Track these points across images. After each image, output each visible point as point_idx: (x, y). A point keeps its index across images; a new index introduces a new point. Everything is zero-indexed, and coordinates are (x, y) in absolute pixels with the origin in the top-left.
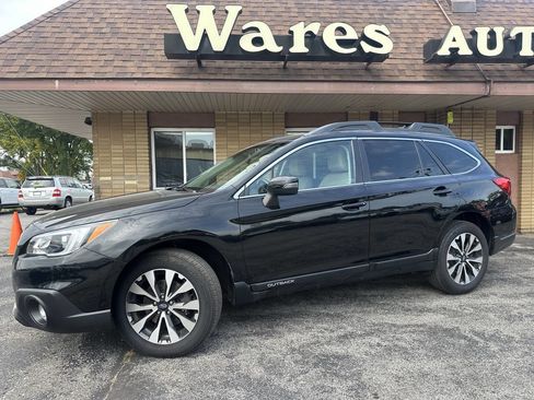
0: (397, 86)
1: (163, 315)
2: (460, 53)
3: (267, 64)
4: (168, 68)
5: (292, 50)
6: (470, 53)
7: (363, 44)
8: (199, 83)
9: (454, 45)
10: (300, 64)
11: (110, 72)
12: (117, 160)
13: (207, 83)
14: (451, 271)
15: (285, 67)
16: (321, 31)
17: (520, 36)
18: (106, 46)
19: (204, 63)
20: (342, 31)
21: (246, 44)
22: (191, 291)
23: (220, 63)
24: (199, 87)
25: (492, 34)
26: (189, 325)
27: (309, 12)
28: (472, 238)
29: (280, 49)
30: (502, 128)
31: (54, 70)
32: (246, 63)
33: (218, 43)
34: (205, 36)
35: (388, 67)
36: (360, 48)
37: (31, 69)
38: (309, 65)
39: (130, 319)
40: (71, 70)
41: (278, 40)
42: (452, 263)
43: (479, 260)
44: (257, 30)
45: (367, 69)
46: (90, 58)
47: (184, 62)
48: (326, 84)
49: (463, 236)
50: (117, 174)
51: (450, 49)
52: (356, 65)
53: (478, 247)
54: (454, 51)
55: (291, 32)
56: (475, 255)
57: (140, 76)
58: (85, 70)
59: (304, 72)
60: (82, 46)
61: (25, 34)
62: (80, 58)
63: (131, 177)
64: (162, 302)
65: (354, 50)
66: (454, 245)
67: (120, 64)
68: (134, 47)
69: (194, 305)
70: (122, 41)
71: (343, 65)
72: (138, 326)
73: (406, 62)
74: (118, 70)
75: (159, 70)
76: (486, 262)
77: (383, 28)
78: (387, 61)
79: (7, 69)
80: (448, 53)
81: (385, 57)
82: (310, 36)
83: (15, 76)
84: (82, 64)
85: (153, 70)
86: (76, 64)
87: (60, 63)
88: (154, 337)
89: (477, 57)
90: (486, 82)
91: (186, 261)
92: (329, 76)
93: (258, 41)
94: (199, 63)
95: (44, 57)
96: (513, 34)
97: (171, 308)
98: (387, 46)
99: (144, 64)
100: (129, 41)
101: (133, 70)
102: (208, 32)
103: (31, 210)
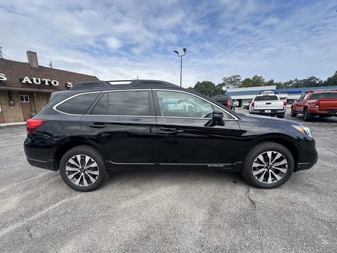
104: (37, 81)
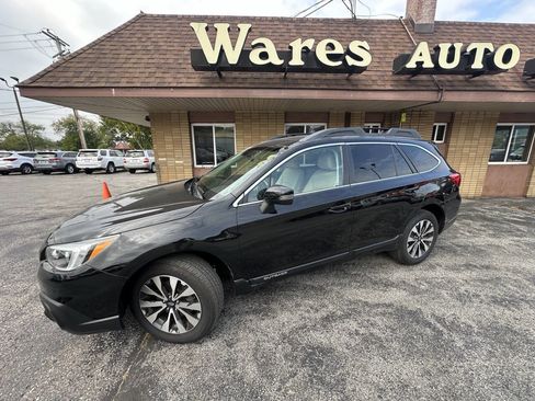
0: (370, 93)
1: (171, 311)
2: (424, 66)
3: (271, 75)
4: (196, 78)
5: (291, 63)
6: (432, 66)
7: (348, 58)
8: (219, 90)
9: (420, 59)
10: (297, 75)
11: (153, 82)
12: (169, 147)
13: (225, 90)
14: (409, 250)
15: (285, 78)
16: (314, 48)
17: (474, 51)
18: (150, 61)
19: (224, 74)
20: (331, 46)
21: (255, 58)
22: (193, 295)
23: (236, 74)
24: (219, 94)
25: (452, 49)
26: (193, 321)
27: (305, 32)
28: (429, 223)
29: (282, 62)
30: (438, 125)
31: (111, 80)
32: (256, 74)
33: (233, 57)
34: (222, 51)
35: (364, 78)
36: (345, 61)
37: (94, 80)
38: (304, 75)
39: (144, 313)
40: (123, 80)
41: (280, 55)
42: (411, 243)
43: (431, 239)
44: (263, 45)
45: (347, 79)
46: (138, 70)
47: (209, 74)
48: (316, 92)
49: (422, 223)
50: (170, 156)
51: (417, 63)
52: (340, 76)
53: (432, 230)
54: (420, 64)
55: (291, 48)
56: (428, 236)
57: (175, 85)
58: (134, 80)
59: (300, 81)
60: (132, 61)
61: (90, 51)
62: (131, 70)
63: (179, 159)
64: (170, 300)
65: (340, 63)
66: (415, 230)
67: (160, 75)
68: (171, 61)
69: (197, 306)
70: (162, 56)
71: (330, 76)
72: (152, 318)
73: (379, 73)
74: (158, 80)
75: (190, 80)
76: (435, 240)
77: (365, 44)
78: (364, 73)
79: (75, 80)
80: (415, 66)
81: (364, 69)
82: (306, 51)
83: (81, 85)
84: (132, 75)
85: (185, 80)
86: (127, 75)
87: (115, 75)
88: (165, 327)
89: (437, 69)
90: (439, 90)
91: (186, 270)
92: (319, 84)
93: (264, 56)
94: (220, 75)
95: (103, 70)
96: (469, 50)
97: (177, 307)
98: (367, 60)
99: (179, 76)
100: (167, 56)
101: (170, 80)
102: (224, 48)
103: (133, 171)
104: (450, 59)
